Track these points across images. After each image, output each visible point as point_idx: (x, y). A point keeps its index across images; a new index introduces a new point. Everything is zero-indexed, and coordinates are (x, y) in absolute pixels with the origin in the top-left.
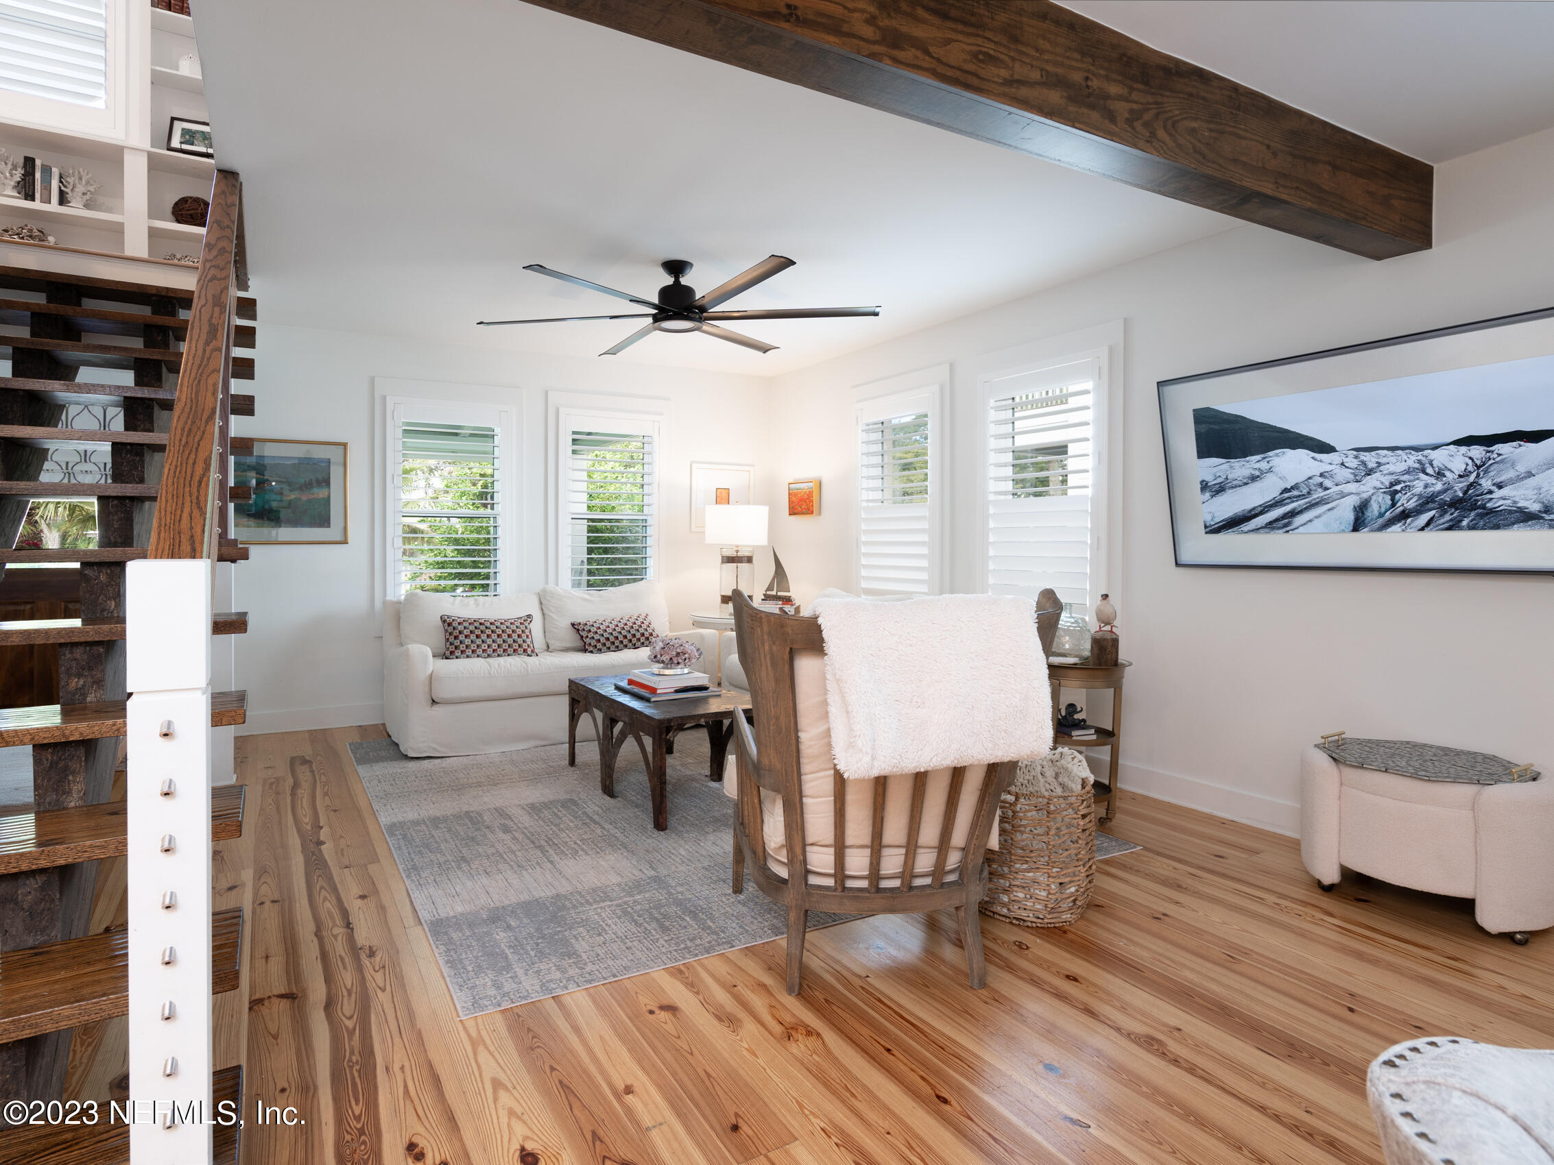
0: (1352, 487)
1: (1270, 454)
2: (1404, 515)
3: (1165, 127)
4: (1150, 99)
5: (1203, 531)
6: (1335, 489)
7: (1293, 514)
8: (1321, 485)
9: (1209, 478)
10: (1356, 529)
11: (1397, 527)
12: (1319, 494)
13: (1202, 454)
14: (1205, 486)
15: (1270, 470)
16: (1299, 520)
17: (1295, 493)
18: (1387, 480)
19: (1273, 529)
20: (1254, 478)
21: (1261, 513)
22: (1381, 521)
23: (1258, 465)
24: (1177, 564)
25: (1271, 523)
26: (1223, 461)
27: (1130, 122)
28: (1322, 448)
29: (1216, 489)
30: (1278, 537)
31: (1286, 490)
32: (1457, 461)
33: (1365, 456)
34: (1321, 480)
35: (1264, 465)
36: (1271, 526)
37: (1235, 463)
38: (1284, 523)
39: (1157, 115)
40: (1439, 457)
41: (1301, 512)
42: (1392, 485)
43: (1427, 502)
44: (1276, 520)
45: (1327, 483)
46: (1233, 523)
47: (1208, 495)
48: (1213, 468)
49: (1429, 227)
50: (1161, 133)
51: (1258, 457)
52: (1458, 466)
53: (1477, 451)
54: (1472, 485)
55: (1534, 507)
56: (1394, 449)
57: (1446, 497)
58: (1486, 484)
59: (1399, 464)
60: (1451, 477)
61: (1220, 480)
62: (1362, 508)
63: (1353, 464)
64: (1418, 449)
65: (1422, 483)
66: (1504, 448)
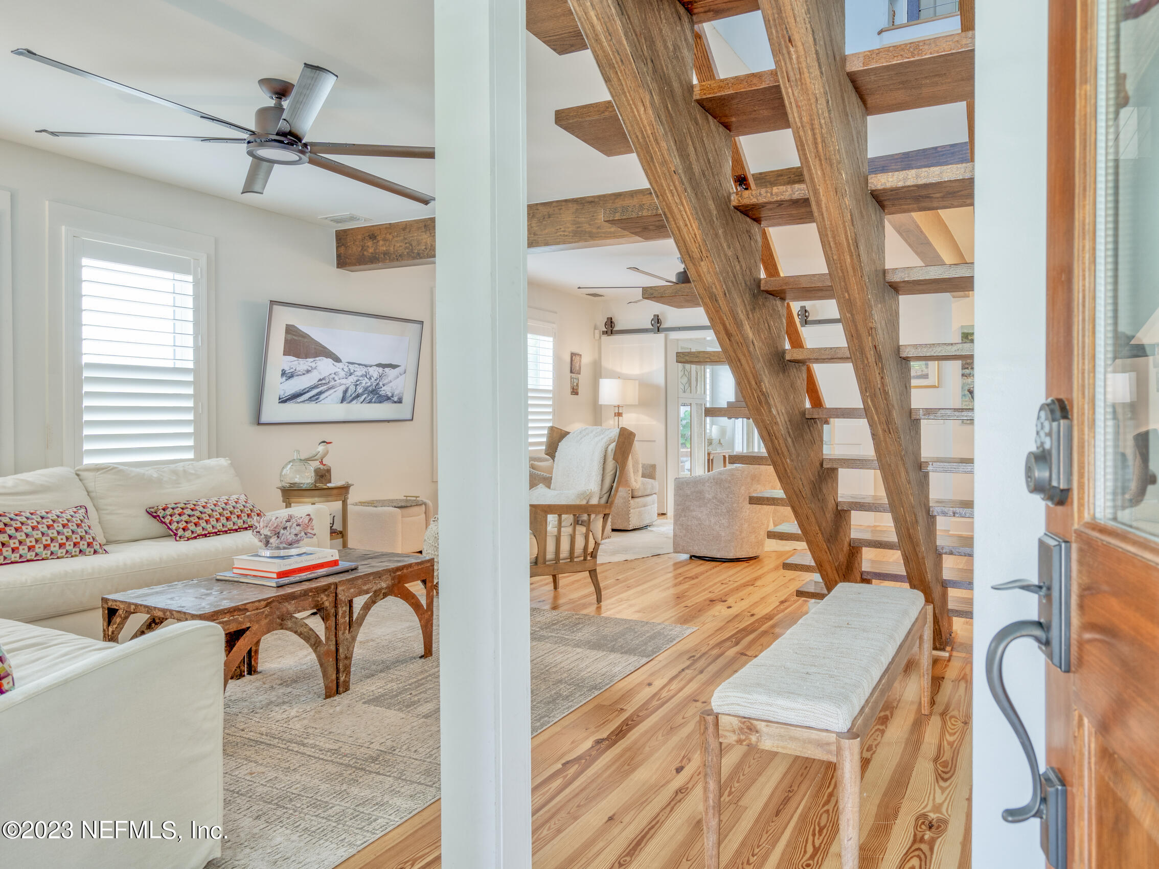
0: (344, 381)
1: (317, 359)
2: (358, 396)
5: (278, 401)
6: (338, 381)
7: (321, 393)
8: (334, 378)
9: (287, 368)
10: (342, 402)
11: (354, 402)
12: (332, 383)
13: (286, 353)
14: (284, 373)
15: (315, 368)
16: (322, 396)
17: (324, 382)
18: (356, 379)
19: (311, 401)
20: (308, 371)
21: (308, 392)
22: (351, 398)
23: (311, 364)
24: (259, 423)
25: (311, 398)
26: (295, 359)
28: (337, 360)
29: (288, 375)
30: (312, 406)
31: (320, 380)
32: (375, 372)
33: (351, 367)
34: (334, 376)
35: (313, 365)
36: (310, 399)
37: (301, 361)
38: (315, 398)
40: (371, 370)
41: (324, 392)
42: (357, 381)
43: (366, 389)
44: (314, 396)
45: (336, 378)
46: (294, 397)
47: (284, 378)
48: (290, 363)
51: (312, 360)
52: (375, 375)
53: (381, 370)
54: (378, 384)
55: (390, 395)
56: (359, 365)
57: (370, 389)
58: (381, 384)
59: (360, 371)
60: (373, 379)
61: (292, 370)
62: (345, 392)
63: (346, 369)
64: (366, 366)
65: (365, 382)
66: (387, 370)
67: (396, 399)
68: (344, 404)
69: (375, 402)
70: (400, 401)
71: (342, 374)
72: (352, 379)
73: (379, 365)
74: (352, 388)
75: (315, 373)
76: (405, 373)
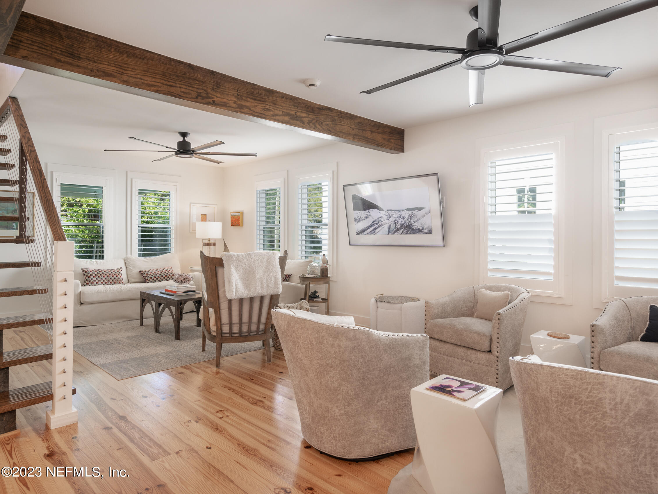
0: (387, 221)
1: (370, 210)
2: (398, 230)
3: (319, 124)
4: (314, 117)
5: (356, 234)
6: (384, 222)
7: (375, 229)
8: (381, 220)
9: (356, 217)
10: (388, 234)
11: (396, 233)
12: (380, 223)
13: (355, 209)
14: (355, 220)
15: (370, 215)
16: (377, 231)
17: (376, 222)
18: (394, 219)
19: (371, 233)
20: (367, 218)
21: (369, 228)
22: (393, 231)
23: (367, 214)
24: (350, 244)
25: (371, 232)
26: (360, 212)
27: (308, 123)
28: (380, 209)
29: (358, 220)
30: (372, 236)
31: (374, 222)
32: (406, 214)
33: (390, 212)
35: (368, 214)
37: (362, 212)
38: (373, 232)
39: (316, 121)
40: (403, 213)
41: (377, 228)
42: (395, 221)
43: (402, 225)
44: (372, 231)
46: (362, 231)
47: (356, 222)
48: (357, 214)
49: (404, 147)
50: (318, 126)
51: (367, 211)
52: (407, 216)
53: (410, 212)
54: (410, 222)
55: (421, 228)
56: (395, 210)
57: (405, 225)
58: (412, 221)
59: (396, 215)
60: (406, 219)
61: (359, 218)
62: (389, 227)
63: (387, 214)
64: (399, 211)
65: (400, 221)
66: (415, 212)
67: (426, 231)
68: (390, 235)
69: (410, 234)
70: (430, 232)
71: (385, 217)
72: (392, 219)
73: (408, 209)
74: (393, 226)
75: (370, 218)
76: (430, 212)
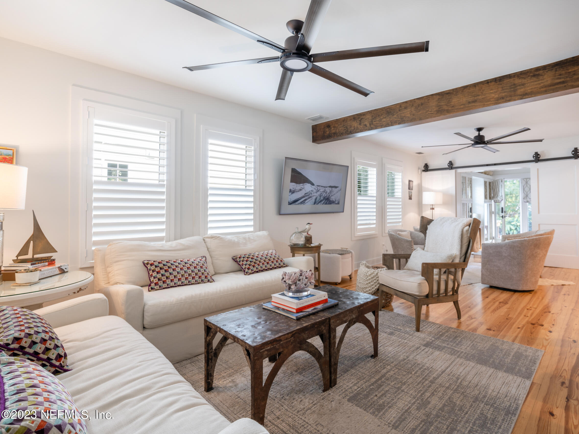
0: (315, 194)
1: (304, 184)
2: (321, 201)
5: (288, 204)
6: (313, 194)
7: (306, 200)
8: (311, 193)
9: (292, 188)
10: (314, 204)
11: (320, 204)
12: (311, 195)
13: (292, 181)
14: (290, 191)
15: (304, 188)
17: (307, 195)
18: (320, 193)
20: (300, 190)
21: (300, 199)
22: (318, 202)
23: (302, 187)
24: (280, 214)
25: (301, 202)
26: (295, 184)
28: (313, 184)
29: (292, 192)
30: (302, 206)
31: (305, 194)
32: (328, 190)
33: (318, 187)
34: (311, 192)
35: (303, 187)
36: (301, 203)
37: (298, 185)
38: (303, 203)
40: (326, 189)
43: (324, 198)
44: (303, 201)
45: (312, 193)
46: (295, 202)
47: (291, 193)
48: (293, 186)
51: (302, 184)
52: (328, 191)
53: (331, 189)
54: (329, 195)
55: (334, 200)
56: (322, 186)
57: (326, 198)
58: (331, 195)
59: (322, 190)
60: (327, 193)
61: (294, 189)
62: (316, 199)
63: (316, 189)
64: (325, 187)
65: (324, 194)
66: (333, 189)
67: (337, 202)
68: (316, 205)
69: (328, 204)
70: (338, 203)
71: (315, 191)
72: (319, 193)
73: (330, 187)
74: (319, 198)
75: (303, 190)
76: (341, 190)
